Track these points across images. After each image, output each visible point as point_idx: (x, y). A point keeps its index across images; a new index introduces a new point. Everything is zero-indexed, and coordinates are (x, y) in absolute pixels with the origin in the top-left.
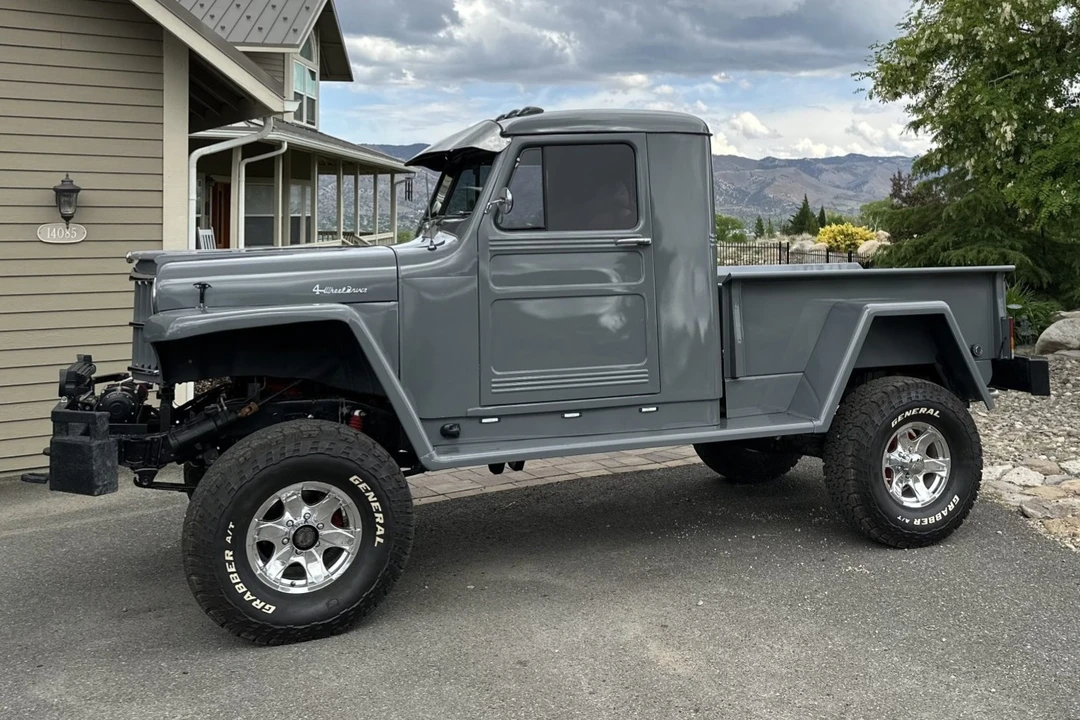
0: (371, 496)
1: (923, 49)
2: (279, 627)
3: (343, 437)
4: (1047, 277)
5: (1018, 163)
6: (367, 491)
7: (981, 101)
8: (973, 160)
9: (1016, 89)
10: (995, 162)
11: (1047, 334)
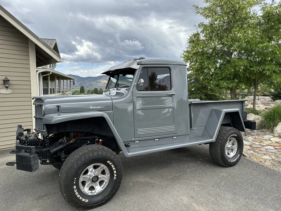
0: (113, 166)
2: (89, 206)
3: (105, 150)
6: (112, 165)
8: (202, 77)
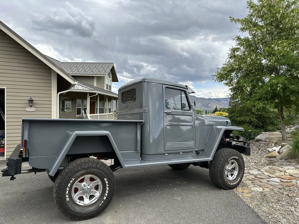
1: (228, 70)
4: (261, 124)
5: (251, 97)
7: (242, 82)
8: (240, 96)
9: (251, 79)
10: (245, 97)
11: (257, 137)
